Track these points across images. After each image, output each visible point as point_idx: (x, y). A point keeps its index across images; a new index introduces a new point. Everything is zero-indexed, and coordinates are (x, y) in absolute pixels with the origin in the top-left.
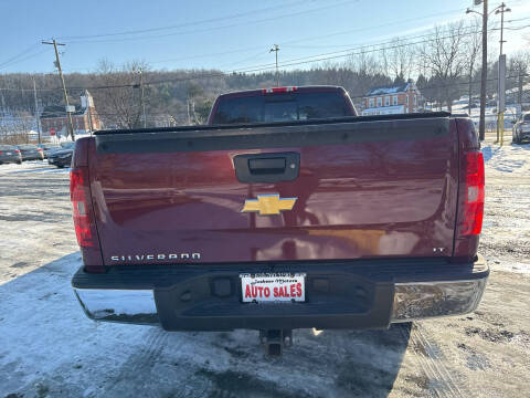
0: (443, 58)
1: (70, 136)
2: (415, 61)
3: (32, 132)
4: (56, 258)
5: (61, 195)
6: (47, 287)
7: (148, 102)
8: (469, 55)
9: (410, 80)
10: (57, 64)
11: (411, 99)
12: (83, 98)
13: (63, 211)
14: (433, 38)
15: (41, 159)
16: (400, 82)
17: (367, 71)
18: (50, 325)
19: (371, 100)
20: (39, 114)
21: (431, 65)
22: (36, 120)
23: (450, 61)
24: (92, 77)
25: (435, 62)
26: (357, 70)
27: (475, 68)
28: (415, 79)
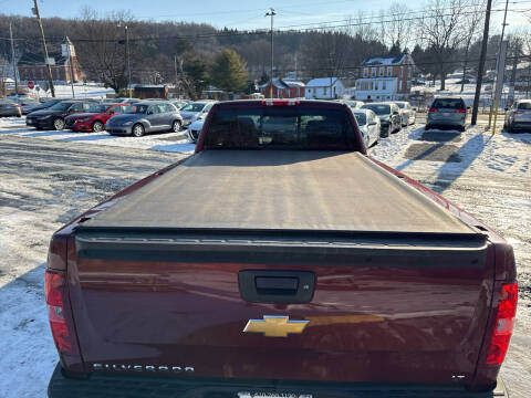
0: (441, 30)
1: (49, 90)
2: (414, 31)
3: (9, 80)
4: (34, 266)
5: (39, 169)
6: (23, 310)
7: (133, 57)
8: (467, 28)
9: (406, 50)
10: (36, 11)
11: (406, 71)
12: (64, 47)
13: (41, 195)
14: (434, 8)
15: (19, 116)
16: (396, 52)
17: (364, 37)
18: (25, 368)
19: (366, 70)
20: (16, 61)
21: (428, 36)
22: (13, 67)
23: (448, 34)
24: (73, 24)
25: (432, 33)
26: (353, 35)
27: (472, 42)
28: (411, 49)
